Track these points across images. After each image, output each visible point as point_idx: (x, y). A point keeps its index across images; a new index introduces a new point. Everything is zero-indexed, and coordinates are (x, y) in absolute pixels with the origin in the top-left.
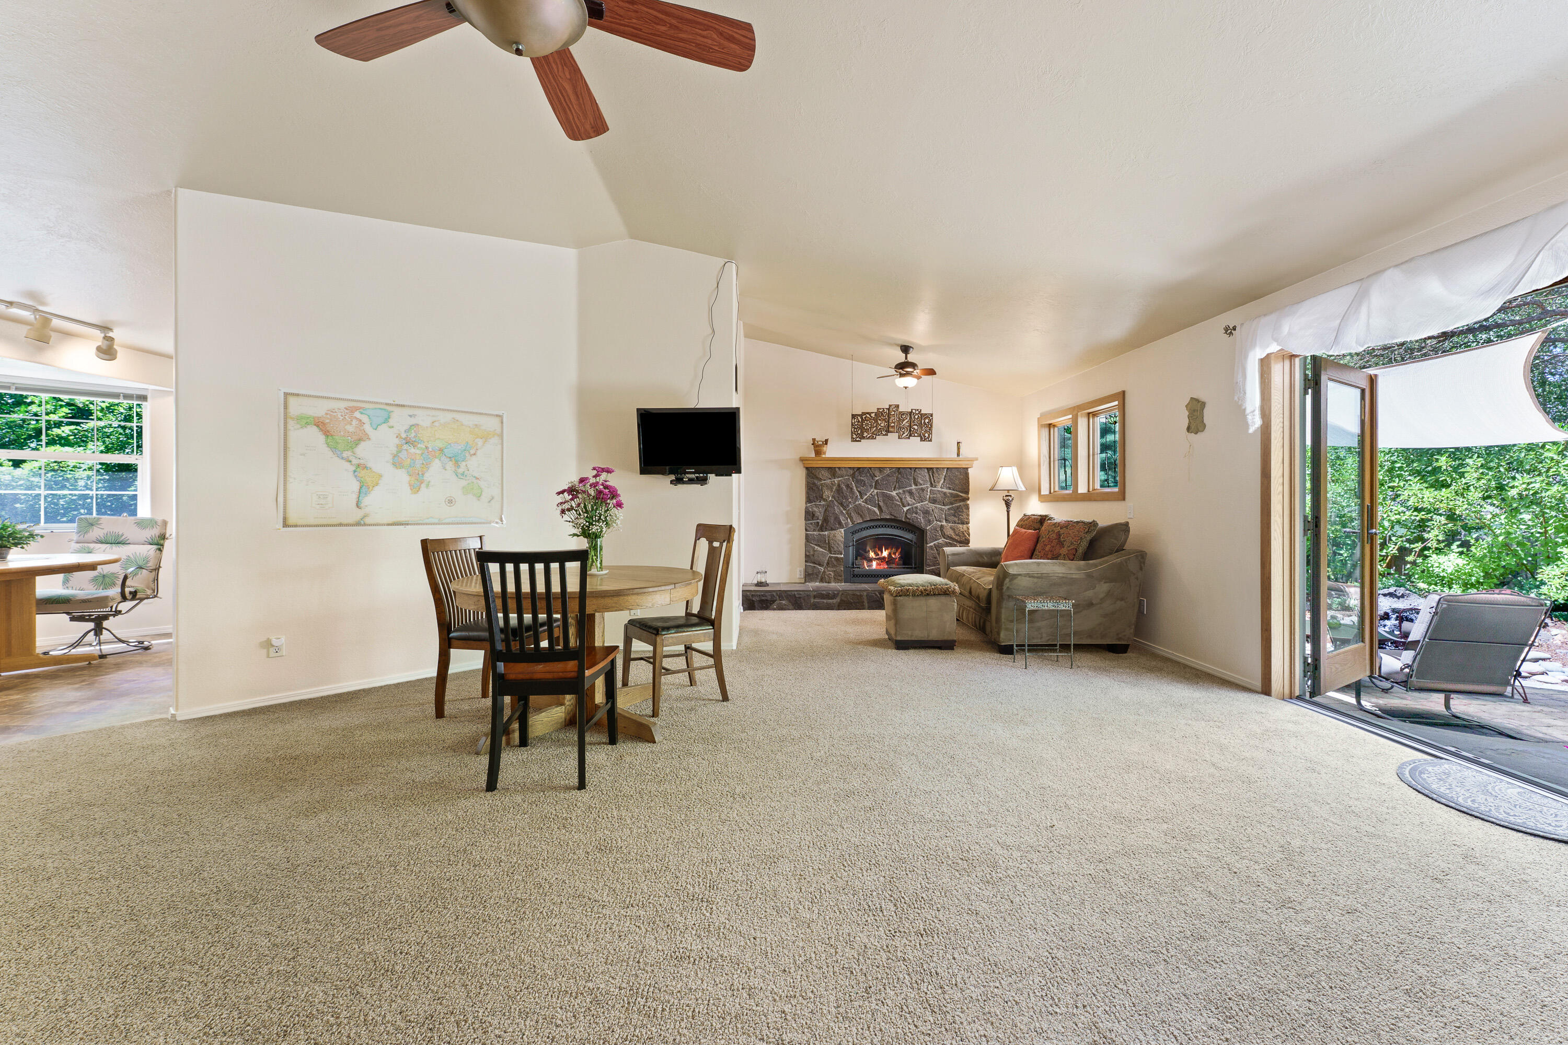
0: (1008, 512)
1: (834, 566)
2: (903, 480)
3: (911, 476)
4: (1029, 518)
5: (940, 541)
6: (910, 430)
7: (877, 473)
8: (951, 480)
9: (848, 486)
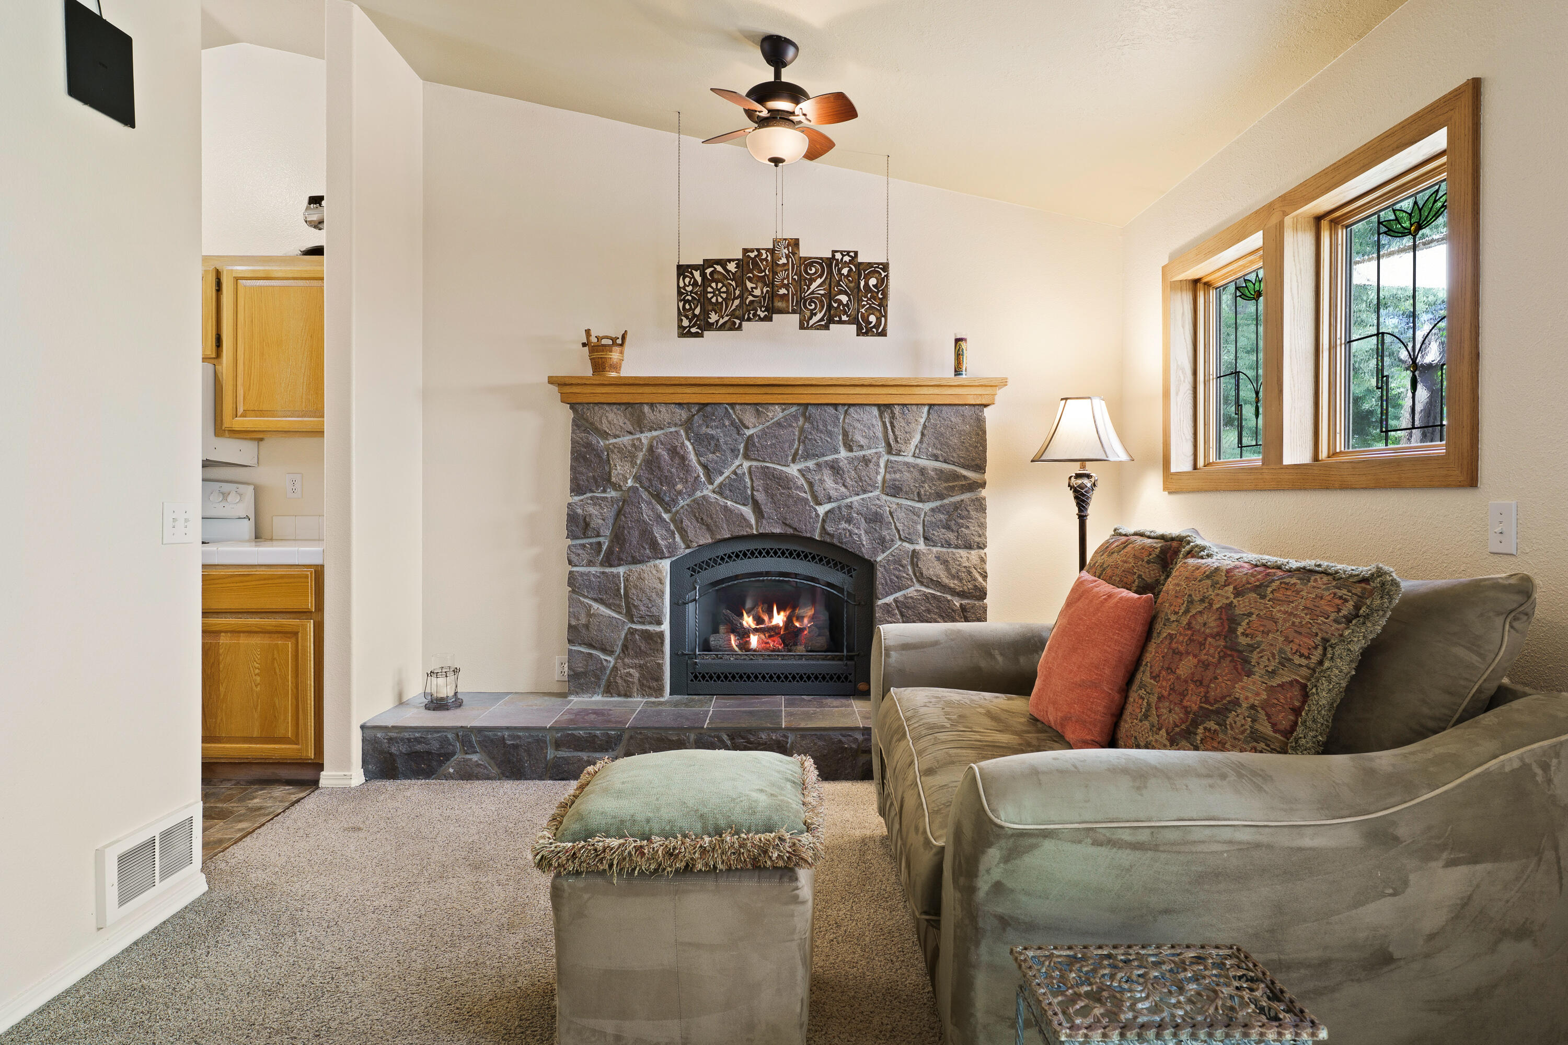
0: (1082, 519)
1: (640, 653)
2: (816, 435)
3: (835, 425)
4: (1125, 545)
5: (911, 592)
6: (830, 306)
7: (749, 417)
8: (939, 436)
9: (674, 452)
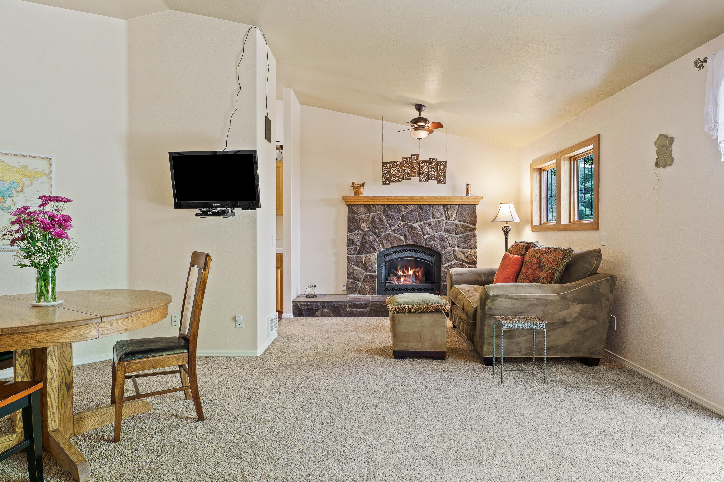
0: (506, 239)
1: (369, 282)
2: (423, 214)
3: (430, 211)
4: (517, 245)
5: (453, 262)
6: (429, 175)
7: (403, 209)
8: (462, 214)
9: (380, 219)
